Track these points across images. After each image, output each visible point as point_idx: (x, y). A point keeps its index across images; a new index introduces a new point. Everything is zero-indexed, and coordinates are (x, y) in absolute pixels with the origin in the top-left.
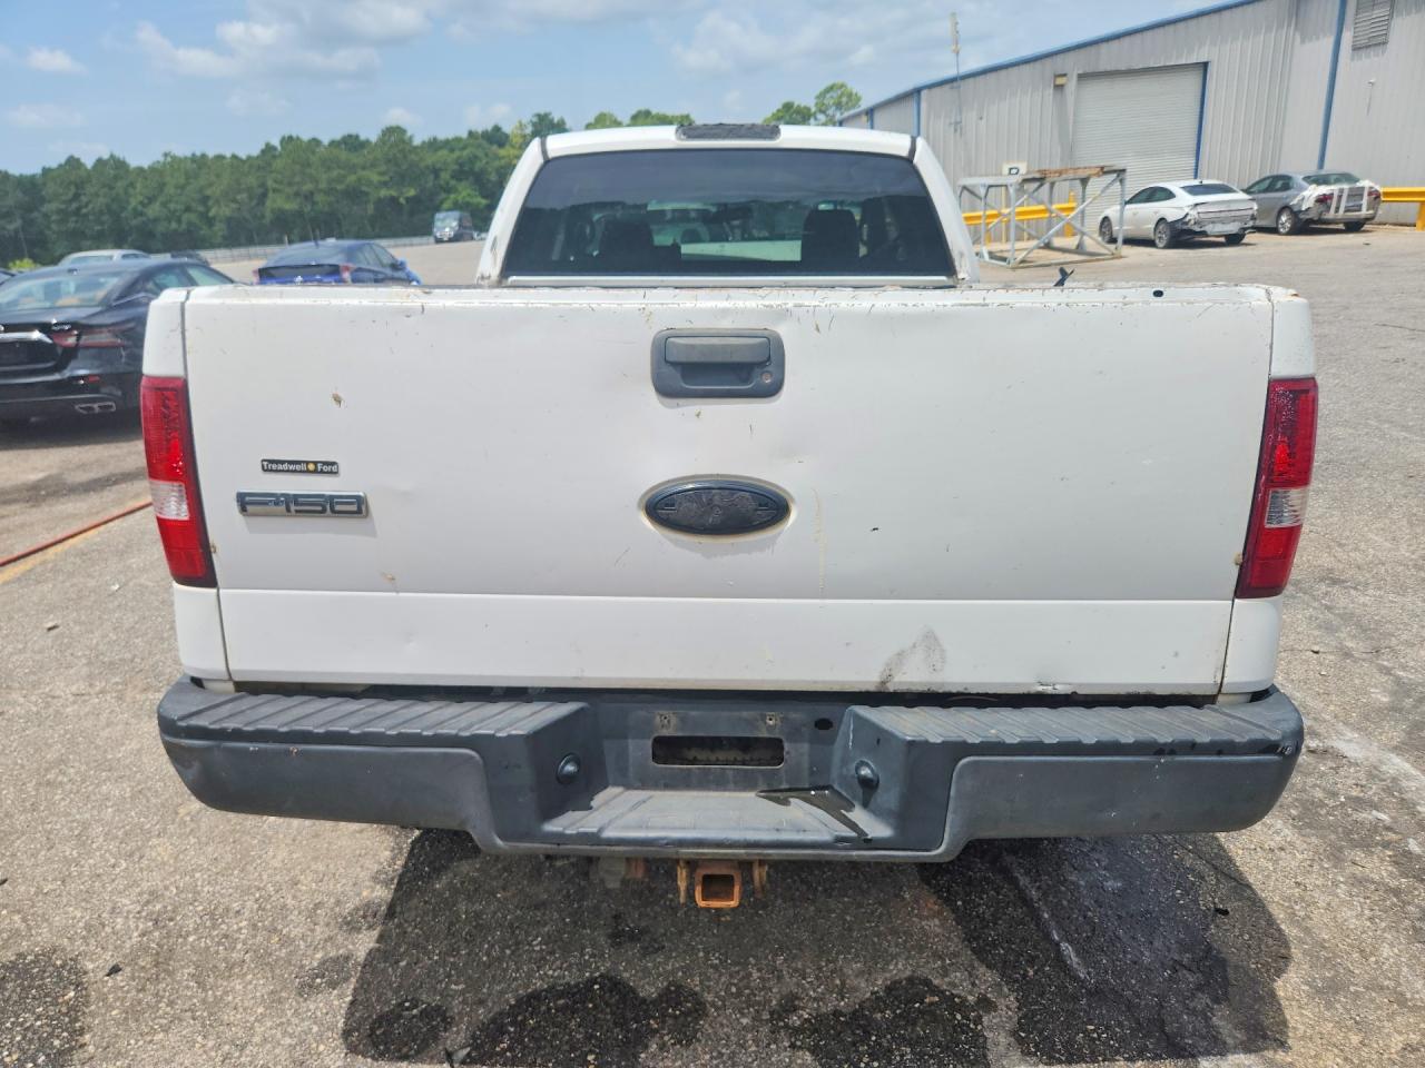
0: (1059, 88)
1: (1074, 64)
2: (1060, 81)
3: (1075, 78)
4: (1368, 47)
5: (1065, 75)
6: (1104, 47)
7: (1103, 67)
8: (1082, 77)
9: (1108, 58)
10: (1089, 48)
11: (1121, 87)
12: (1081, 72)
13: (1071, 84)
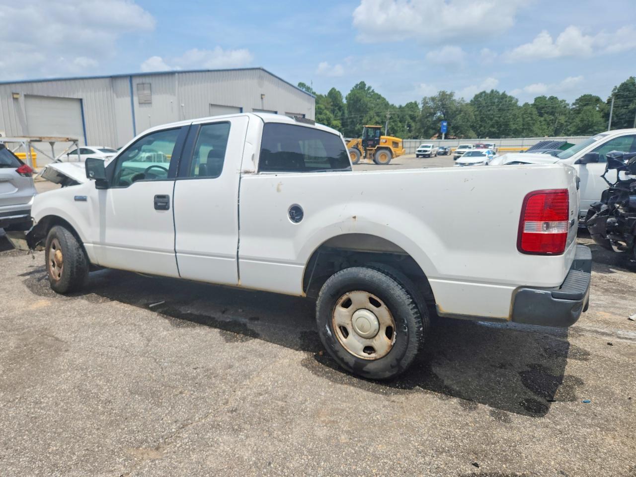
0: (16, 99)
1: (22, 90)
2: (15, 96)
3: (23, 96)
4: (145, 104)
5: (18, 94)
6: (35, 85)
7: (35, 93)
8: (26, 96)
9: (37, 89)
10: (27, 84)
11: (45, 103)
12: (25, 93)
13: (22, 99)
